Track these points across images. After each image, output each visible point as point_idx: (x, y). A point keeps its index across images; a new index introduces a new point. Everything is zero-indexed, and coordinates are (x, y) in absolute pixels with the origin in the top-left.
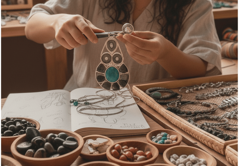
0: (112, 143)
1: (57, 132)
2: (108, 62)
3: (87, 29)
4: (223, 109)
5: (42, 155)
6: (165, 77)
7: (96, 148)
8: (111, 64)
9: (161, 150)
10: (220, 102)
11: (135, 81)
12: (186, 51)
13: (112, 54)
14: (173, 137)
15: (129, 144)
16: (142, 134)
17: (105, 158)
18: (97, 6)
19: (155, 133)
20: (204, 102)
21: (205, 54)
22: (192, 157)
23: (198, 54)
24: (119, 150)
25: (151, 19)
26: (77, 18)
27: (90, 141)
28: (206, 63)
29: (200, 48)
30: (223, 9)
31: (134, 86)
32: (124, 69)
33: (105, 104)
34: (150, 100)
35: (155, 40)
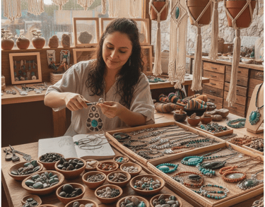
0: (98, 163)
1: (73, 159)
2: (92, 117)
3: (83, 102)
4: (151, 143)
5: (69, 169)
6: (124, 126)
7: (91, 166)
8: (94, 118)
9: (119, 165)
10: (149, 140)
11: (107, 129)
12: (134, 111)
13: (94, 113)
14: (125, 159)
15: (106, 163)
16: (111, 158)
17: (96, 169)
18: (85, 86)
19: (117, 158)
20: (142, 140)
21: (144, 111)
22: (132, 167)
23: (141, 112)
24: (101, 166)
25: (115, 92)
26: (77, 96)
27: (88, 162)
28: (146, 117)
29: (142, 108)
30: (159, 83)
31: (107, 133)
32: (100, 120)
33: (92, 144)
34: (115, 141)
35: (115, 106)
